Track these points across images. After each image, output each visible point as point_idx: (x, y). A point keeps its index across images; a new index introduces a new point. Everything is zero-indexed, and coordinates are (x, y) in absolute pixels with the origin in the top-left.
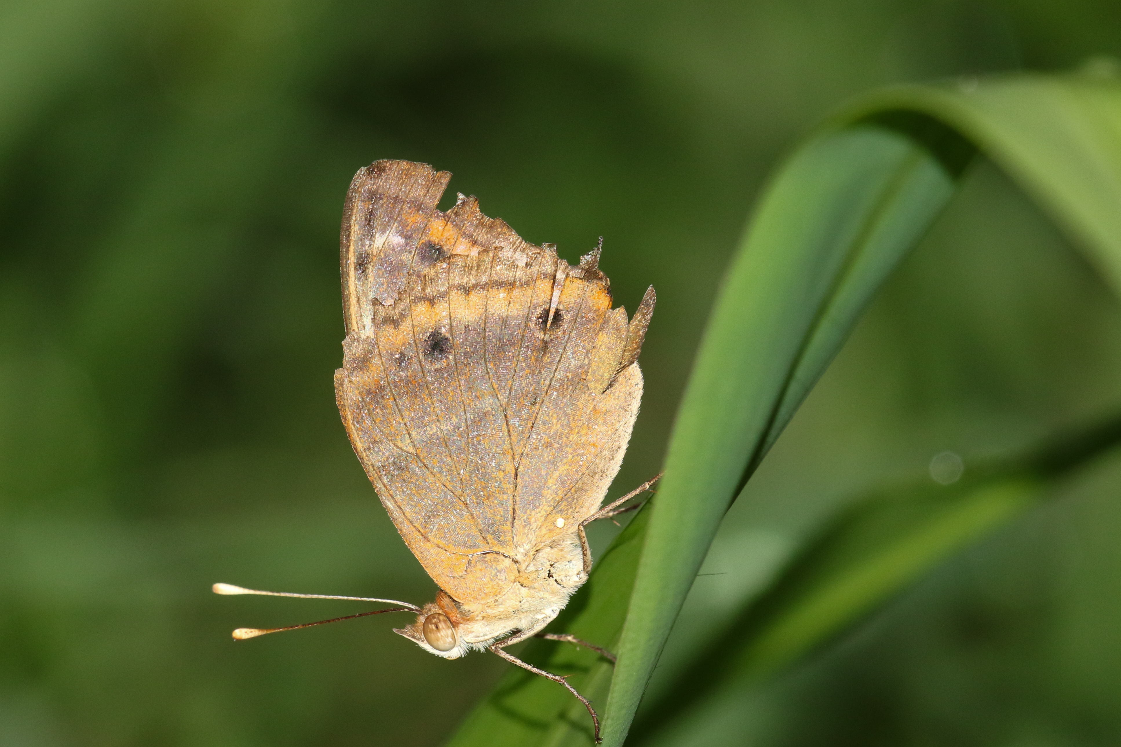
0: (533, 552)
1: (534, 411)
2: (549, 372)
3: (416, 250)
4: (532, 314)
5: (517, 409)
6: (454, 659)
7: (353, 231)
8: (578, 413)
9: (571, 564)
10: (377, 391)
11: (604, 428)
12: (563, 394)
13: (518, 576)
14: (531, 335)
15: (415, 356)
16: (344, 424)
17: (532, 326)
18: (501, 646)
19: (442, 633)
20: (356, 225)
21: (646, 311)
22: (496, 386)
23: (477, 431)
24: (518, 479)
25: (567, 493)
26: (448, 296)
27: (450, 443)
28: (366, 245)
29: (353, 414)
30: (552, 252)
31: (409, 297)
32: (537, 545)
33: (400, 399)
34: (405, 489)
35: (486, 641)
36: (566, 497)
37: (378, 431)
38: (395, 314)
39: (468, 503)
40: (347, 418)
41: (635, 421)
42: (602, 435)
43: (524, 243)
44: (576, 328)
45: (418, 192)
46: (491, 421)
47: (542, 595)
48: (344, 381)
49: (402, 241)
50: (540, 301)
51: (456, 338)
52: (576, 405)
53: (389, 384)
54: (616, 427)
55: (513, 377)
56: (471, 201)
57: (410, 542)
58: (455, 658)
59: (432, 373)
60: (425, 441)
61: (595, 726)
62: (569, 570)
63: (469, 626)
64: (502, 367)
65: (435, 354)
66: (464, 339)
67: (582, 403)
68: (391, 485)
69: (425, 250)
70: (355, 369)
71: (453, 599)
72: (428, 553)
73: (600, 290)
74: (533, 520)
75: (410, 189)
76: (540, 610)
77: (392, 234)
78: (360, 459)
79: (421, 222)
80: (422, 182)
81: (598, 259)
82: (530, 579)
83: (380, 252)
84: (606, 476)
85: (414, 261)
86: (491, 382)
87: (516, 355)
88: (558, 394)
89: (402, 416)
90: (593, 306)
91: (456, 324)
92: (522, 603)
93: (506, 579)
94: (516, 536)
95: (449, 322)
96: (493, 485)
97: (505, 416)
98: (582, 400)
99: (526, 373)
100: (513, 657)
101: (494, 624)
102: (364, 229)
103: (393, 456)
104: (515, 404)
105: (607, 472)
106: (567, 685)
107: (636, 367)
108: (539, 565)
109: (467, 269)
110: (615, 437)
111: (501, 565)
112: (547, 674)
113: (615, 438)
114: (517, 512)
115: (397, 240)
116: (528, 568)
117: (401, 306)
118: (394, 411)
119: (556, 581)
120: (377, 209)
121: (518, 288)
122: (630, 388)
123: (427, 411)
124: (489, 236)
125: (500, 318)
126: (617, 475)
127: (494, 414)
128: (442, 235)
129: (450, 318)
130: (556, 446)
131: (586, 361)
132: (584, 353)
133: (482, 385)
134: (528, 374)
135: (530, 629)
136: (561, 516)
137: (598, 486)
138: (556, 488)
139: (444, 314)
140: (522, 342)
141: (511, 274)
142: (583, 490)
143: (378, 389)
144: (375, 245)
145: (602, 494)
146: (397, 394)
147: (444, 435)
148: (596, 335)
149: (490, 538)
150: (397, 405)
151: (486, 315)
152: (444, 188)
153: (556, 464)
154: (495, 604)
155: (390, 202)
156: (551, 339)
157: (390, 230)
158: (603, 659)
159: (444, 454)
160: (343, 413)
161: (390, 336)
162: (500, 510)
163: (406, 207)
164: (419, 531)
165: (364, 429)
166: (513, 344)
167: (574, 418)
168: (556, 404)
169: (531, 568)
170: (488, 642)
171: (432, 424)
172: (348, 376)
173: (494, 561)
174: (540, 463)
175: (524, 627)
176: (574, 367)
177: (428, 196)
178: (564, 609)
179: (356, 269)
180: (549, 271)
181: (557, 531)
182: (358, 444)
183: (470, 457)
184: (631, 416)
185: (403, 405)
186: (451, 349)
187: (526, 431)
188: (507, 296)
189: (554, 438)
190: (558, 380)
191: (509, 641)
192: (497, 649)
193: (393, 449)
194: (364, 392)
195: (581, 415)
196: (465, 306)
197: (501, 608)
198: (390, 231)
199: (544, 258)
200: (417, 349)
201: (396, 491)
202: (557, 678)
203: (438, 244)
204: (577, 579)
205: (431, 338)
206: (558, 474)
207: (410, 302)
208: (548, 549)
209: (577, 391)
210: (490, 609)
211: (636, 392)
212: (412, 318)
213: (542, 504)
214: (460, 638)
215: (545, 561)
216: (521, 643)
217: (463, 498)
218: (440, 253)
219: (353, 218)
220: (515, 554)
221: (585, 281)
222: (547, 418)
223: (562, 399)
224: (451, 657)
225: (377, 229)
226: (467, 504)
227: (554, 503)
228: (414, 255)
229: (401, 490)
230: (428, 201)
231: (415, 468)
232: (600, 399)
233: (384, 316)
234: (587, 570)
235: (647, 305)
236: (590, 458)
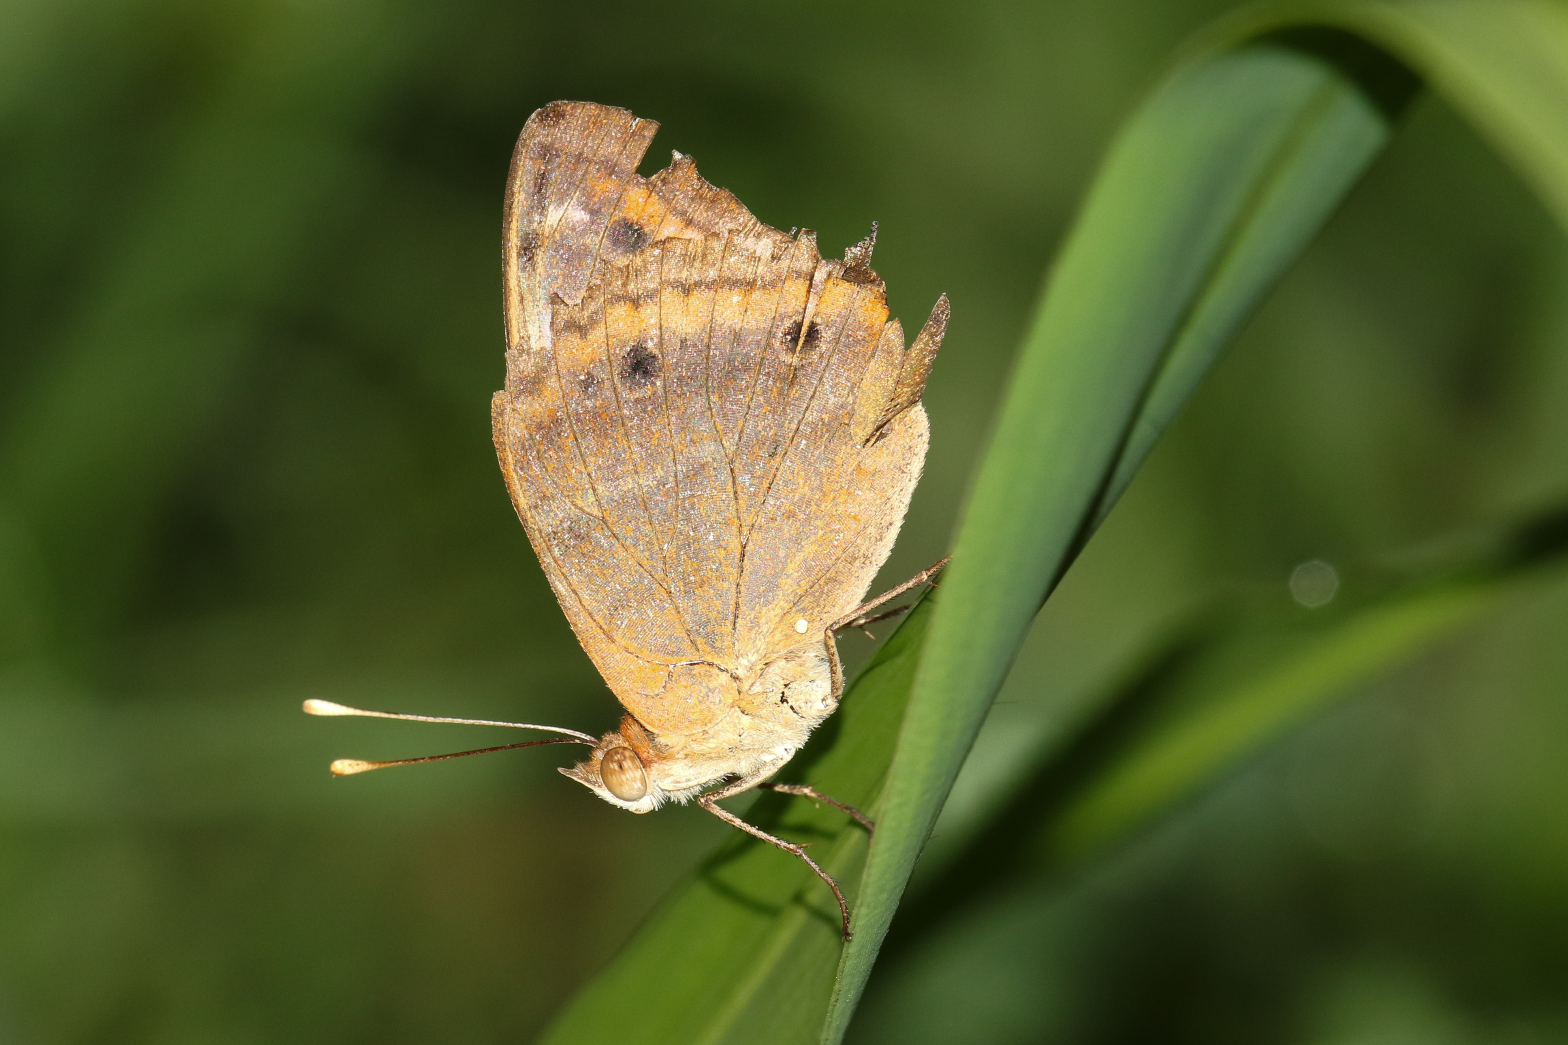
0: (762, 666)
1: (773, 466)
2: (797, 412)
3: (605, 230)
4: (777, 328)
5: (750, 461)
6: (643, 813)
7: (516, 200)
8: (835, 471)
9: (815, 685)
10: (552, 425)
11: (872, 495)
12: (815, 443)
13: (738, 698)
14: (773, 358)
15: (607, 379)
16: (502, 470)
17: (777, 344)
18: (713, 799)
19: (628, 776)
20: (521, 193)
21: (935, 330)
22: (720, 428)
23: (691, 490)
24: (745, 562)
25: (814, 584)
26: (659, 296)
27: (651, 505)
28: (535, 221)
29: (516, 456)
30: (810, 241)
31: (604, 295)
32: (768, 656)
33: (584, 438)
34: (584, 567)
35: (689, 788)
36: (813, 589)
37: (549, 482)
38: (583, 317)
39: (673, 591)
40: (507, 462)
41: (916, 486)
42: (868, 504)
43: (760, 226)
44: (838, 351)
45: (610, 148)
46: (711, 476)
47: (772, 727)
48: (506, 409)
49: (586, 217)
50: (790, 310)
51: (667, 356)
52: (833, 461)
53: (569, 417)
54: (888, 494)
55: (745, 416)
56: (686, 163)
57: (587, 642)
58: (645, 812)
59: (630, 404)
60: (616, 501)
61: (844, 916)
62: (811, 693)
63: (666, 766)
64: (731, 401)
65: (637, 377)
66: (679, 358)
67: (842, 458)
68: (564, 559)
69: (619, 232)
70: (521, 392)
71: (644, 727)
72: (612, 659)
73: (875, 298)
74: (763, 621)
75: (600, 144)
76: (768, 748)
77: (572, 207)
78: (523, 521)
79: (614, 191)
80: (616, 134)
81: (871, 253)
82: (755, 704)
83: (554, 233)
84: (870, 563)
85: (602, 245)
86: (714, 422)
87: (751, 384)
88: (808, 443)
89: (585, 462)
90: (864, 321)
91: (668, 337)
92: (742, 737)
93: (720, 701)
94: (738, 642)
95: (658, 332)
96: (709, 567)
97: (732, 470)
98: (842, 453)
99: (764, 411)
100: (729, 814)
101: (702, 765)
102: (532, 198)
103: (570, 518)
104: (747, 455)
105: (871, 557)
106: (805, 857)
107: (921, 410)
108: (768, 684)
109: (688, 259)
110: (886, 508)
111: (715, 682)
112: (778, 840)
113: (886, 510)
114: (742, 607)
115: (579, 216)
116: (752, 689)
117: (592, 307)
118: (575, 456)
119: (792, 707)
120: (553, 170)
121: (758, 289)
122: (911, 441)
123: (621, 458)
124: (710, 213)
125: (731, 332)
126: (886, 563)
127: (715, 467)
128: (643, 210)
129: (660, 328)
130: (802, 516)
131: (851, 399)
132: (847, 388)
133: (701, 425)
134: (767, 413)
135: (753, 775)
136: (803, 616)
137: (858, 577)
138: (798, 576)
139: (652, 321)
140: (761, 366)
141: (750, 270)
142: (836, 581)
143: (553, 423)
144: (548, 223)
145: (863, 588)
146: (579, 432)
147: (643, 493)
148: (866, 362)
149: (701, 643)
150: (579, 447)
151: (711, 325)
152: (648, 143)
153: (800, 542)
154: (703, 737)
155: (571, 162)
156: (802, 365)
157: (569, 200)
158: (854, 823)
159: (642, 520)
160: (502, 455)
161: (573, 348)
162: (717, 604)
163: (592, 169)
164: (601, 628)
165: (530, 479)
166: (747, 370)
167: (829, 479)
168: (805, 457)
169: (757, 688)
170: (692, 790)
171: (627, 477)
172: (512, 402)
173: (705, 675)
174: (777, 540)
175: (744, 771)
176: (833, 406)
177: (625, 154)
178: (802, 748)
179: (519, 255)
180: (804, 268)
181: (797, 637)
182: (521, 500)
183: (679, 526)
184: (910, 480)
185: (587, 447)
186: (660, 371)
187: (760, 494)
188: (743, 300)
189: (799, 506)
190: (808, 423)
191: (725, 792)
192: (707, 802)
193: (570, 509)
194: (533, 426)
195: (839, 475)
196: (683, 312)
197: (712, 744)
198: (569, 203)
199: (799, 249)
200: (611, 369)
201: (571, 568)
202: (792, 846)
203: (637, 223)
204: (821, 706)
205: (632, 354)
206: (802, 558)
207: (604, 301)
208: (783, 663)
209: (835, 440)
210: (697, 744)
211: (918, 446)
212: (606, 324)
213: (777, 598)
214: (653, 783)
215: (777, 679)
216: (741, 794)
217: (665, 583)
218: (639, 236)
219: (517, 182)
220: (735, 667)
221: (855, 285)
222: (791, 477)
223: (814, 451)
224: (640, 811)
225: (551, 199)
226: (670, 592)
227: (794, 597)
228: (603, 236)
229: (578, 567)
230: (624, 162)
231: (600, 538)
232: (867, 454)
233: (566, 319)
234: (836, 695)
235: (938, 321)
236: (849, 536)
